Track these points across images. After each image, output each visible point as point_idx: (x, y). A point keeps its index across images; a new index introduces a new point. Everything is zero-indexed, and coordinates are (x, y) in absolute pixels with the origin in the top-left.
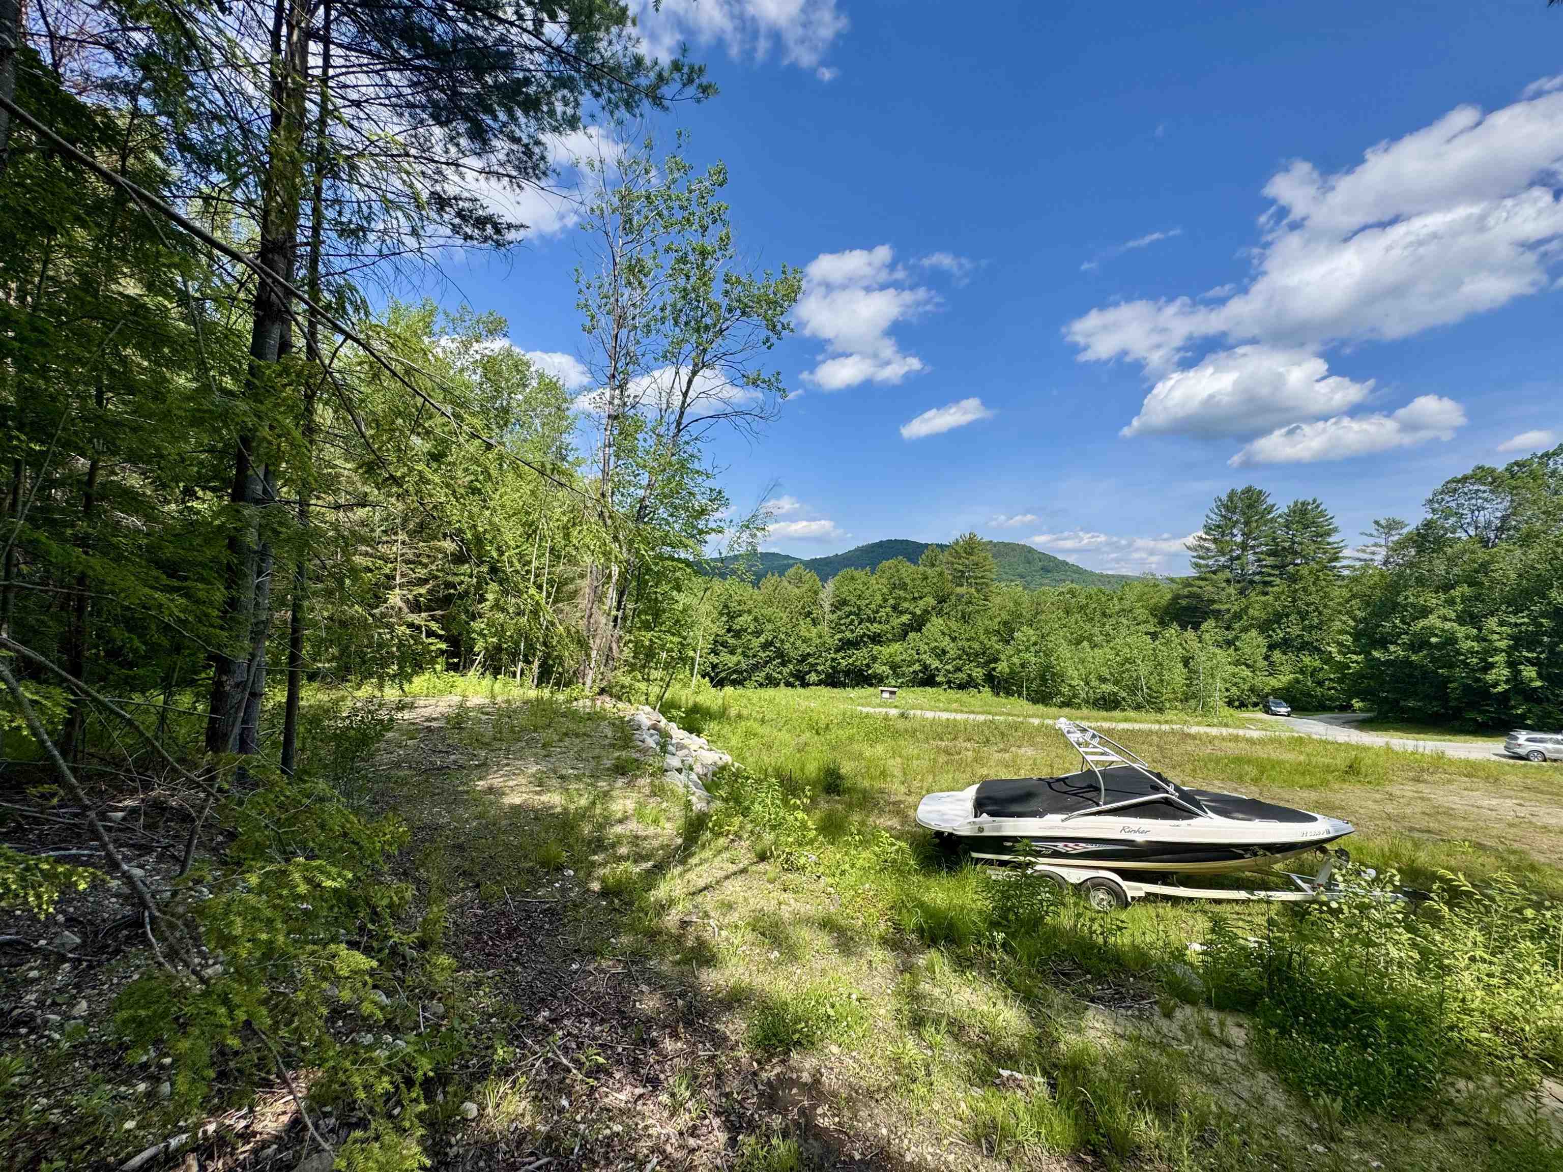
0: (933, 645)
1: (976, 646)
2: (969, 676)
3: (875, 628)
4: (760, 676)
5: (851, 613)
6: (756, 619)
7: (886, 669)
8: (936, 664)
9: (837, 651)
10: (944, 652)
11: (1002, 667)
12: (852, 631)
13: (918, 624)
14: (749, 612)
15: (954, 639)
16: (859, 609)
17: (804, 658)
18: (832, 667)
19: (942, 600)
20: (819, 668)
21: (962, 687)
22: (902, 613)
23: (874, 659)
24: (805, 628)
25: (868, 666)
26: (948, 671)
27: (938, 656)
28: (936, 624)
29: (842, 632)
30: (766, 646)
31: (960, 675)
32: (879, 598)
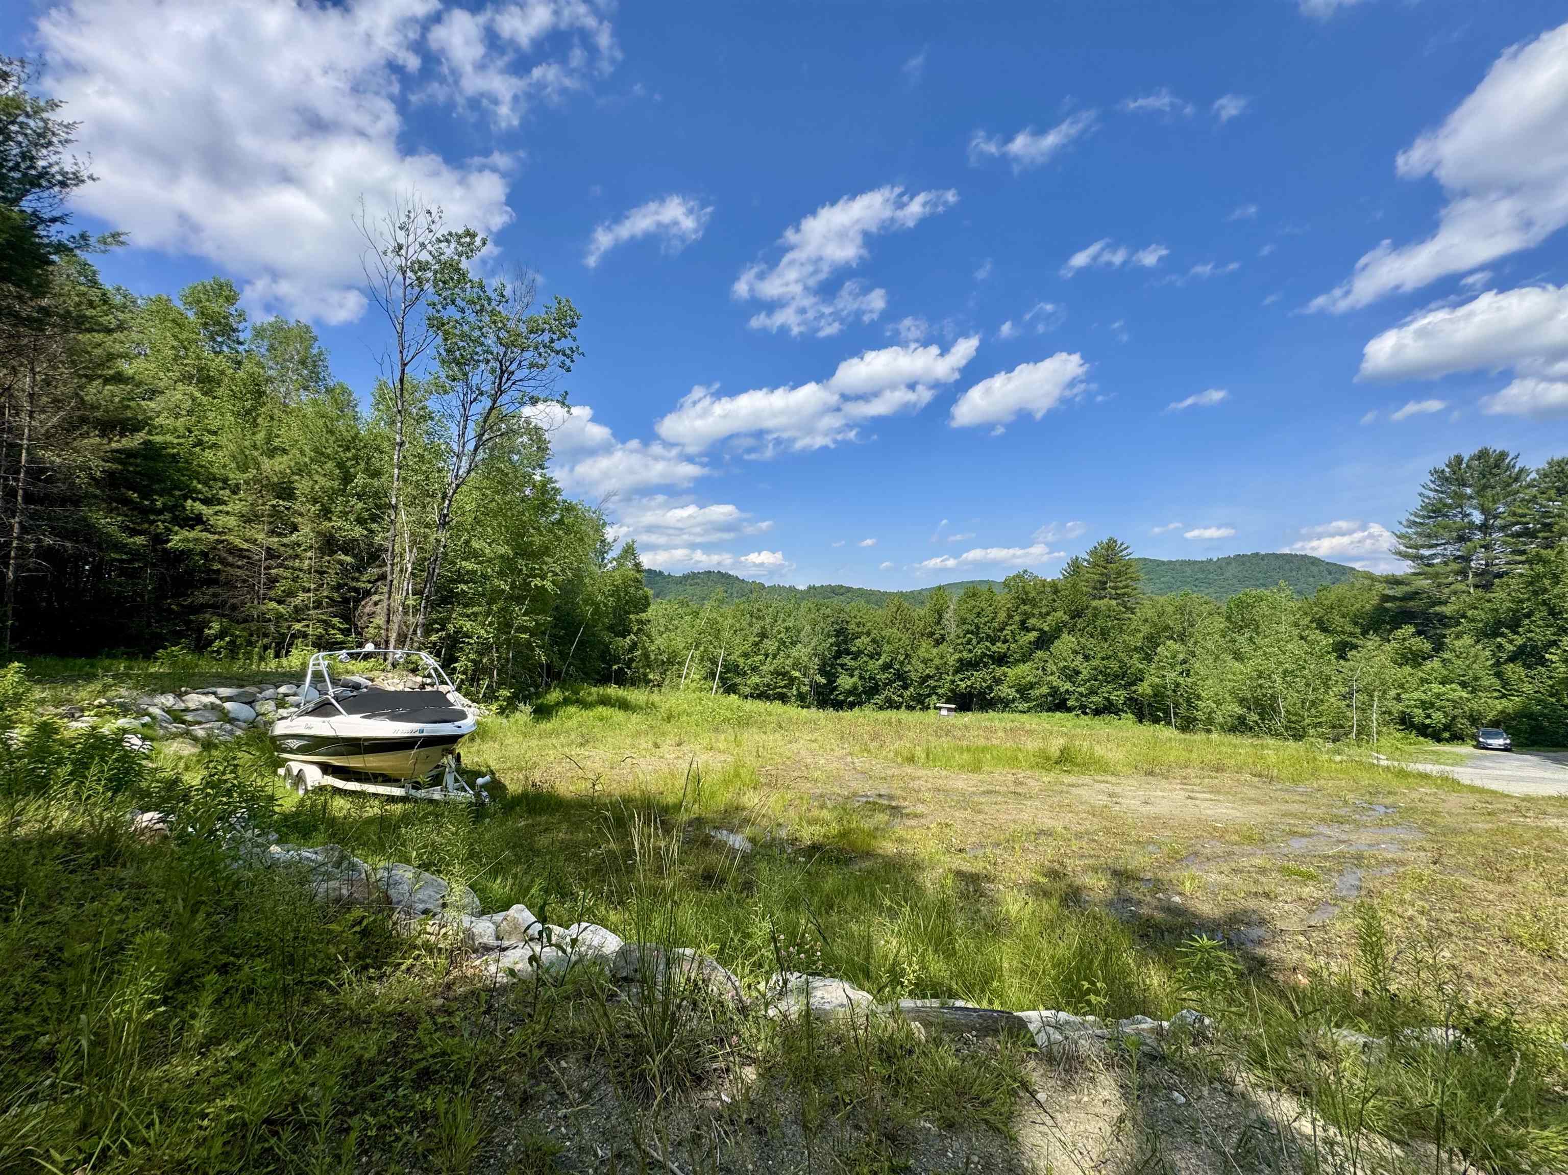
0: (1062, 664)
1: (1114, 665)
2: (1107, 699)
3: (999, 647)
4: (879, 699)
5: (968, 632)
6: (874, 641)
7: (1012, 693)
8: (1068, 686)
9: (956, 672)
10: (1078, 673)
11: (1144, 688)
12: (970, 651)
13: (1044, 641)
14: (868, 634)
15: (1087, 658)
16: (978, 627)
17: (925, 679)
18: (952, 691)
19: (1077, 614)
20: (940, 691)
21: (1097, 712)
22: (1028, 630)
23: (998, 681)
24: (926, 648)
25: (990, 688)
26: (1081, 694)
27: (1069, 678)
28: (1066, 642)
29: (961, 652)
30: (886, 667)
31: (1095, 699)
32: (1002, 616)
